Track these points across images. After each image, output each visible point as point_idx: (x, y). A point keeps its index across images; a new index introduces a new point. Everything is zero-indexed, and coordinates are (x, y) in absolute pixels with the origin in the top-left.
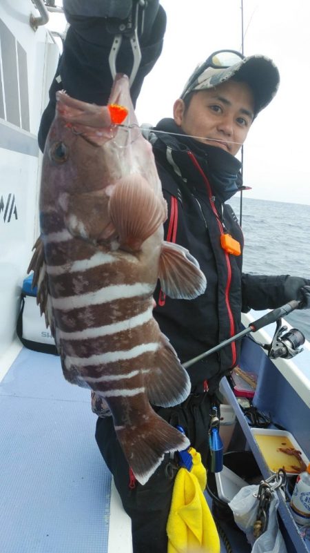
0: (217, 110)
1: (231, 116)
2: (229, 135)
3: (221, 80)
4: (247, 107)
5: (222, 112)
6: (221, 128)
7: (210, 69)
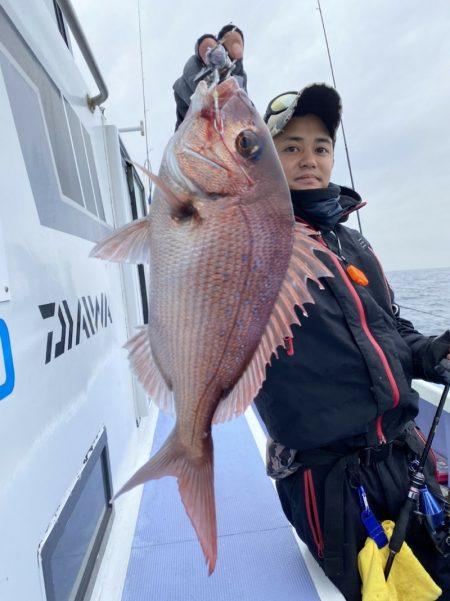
0: (293, 150)
1: (310, 149)
2: (314, 167)
3: (285, 122)
4: (322, 135)
5: (298, 150)
6: (303, 164)
7: (272, 117)
